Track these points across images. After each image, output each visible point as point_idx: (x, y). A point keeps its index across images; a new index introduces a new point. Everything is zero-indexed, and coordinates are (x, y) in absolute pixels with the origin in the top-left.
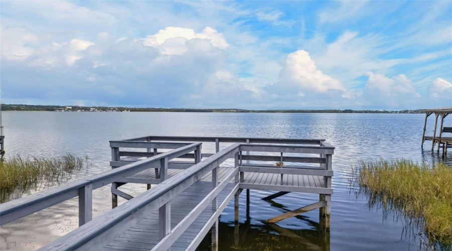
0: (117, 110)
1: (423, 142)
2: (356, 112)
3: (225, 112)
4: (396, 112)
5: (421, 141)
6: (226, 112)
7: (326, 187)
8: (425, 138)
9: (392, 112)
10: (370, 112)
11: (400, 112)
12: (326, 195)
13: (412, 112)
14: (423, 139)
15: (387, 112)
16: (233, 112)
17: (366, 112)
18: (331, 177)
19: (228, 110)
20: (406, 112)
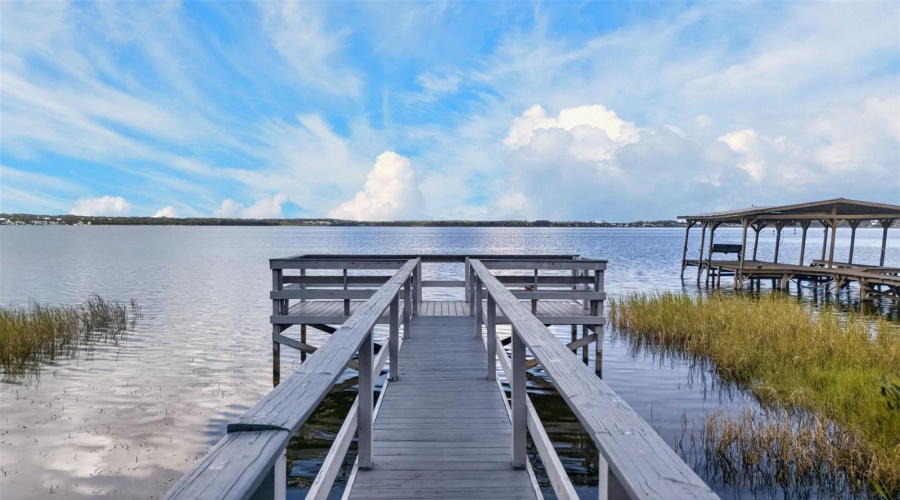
0: (60, 222)
1: (683, 270)
2: (556, 225)
3: (306, 225)
4: (624, 225)
5: (681, 268)
6: (310, 225)
7: (596, 314)
8: (686, 263)
9: (617, 225)
10: (581, 225)
11: (630, 225)
12: (597, 325)
13: (650, 225)
14: (683, 265)
15: (609, 225)
16: (324, 225)
17: (573, 225)
18: (602, 301)
19: (315, 220)
20: (639, 224)
